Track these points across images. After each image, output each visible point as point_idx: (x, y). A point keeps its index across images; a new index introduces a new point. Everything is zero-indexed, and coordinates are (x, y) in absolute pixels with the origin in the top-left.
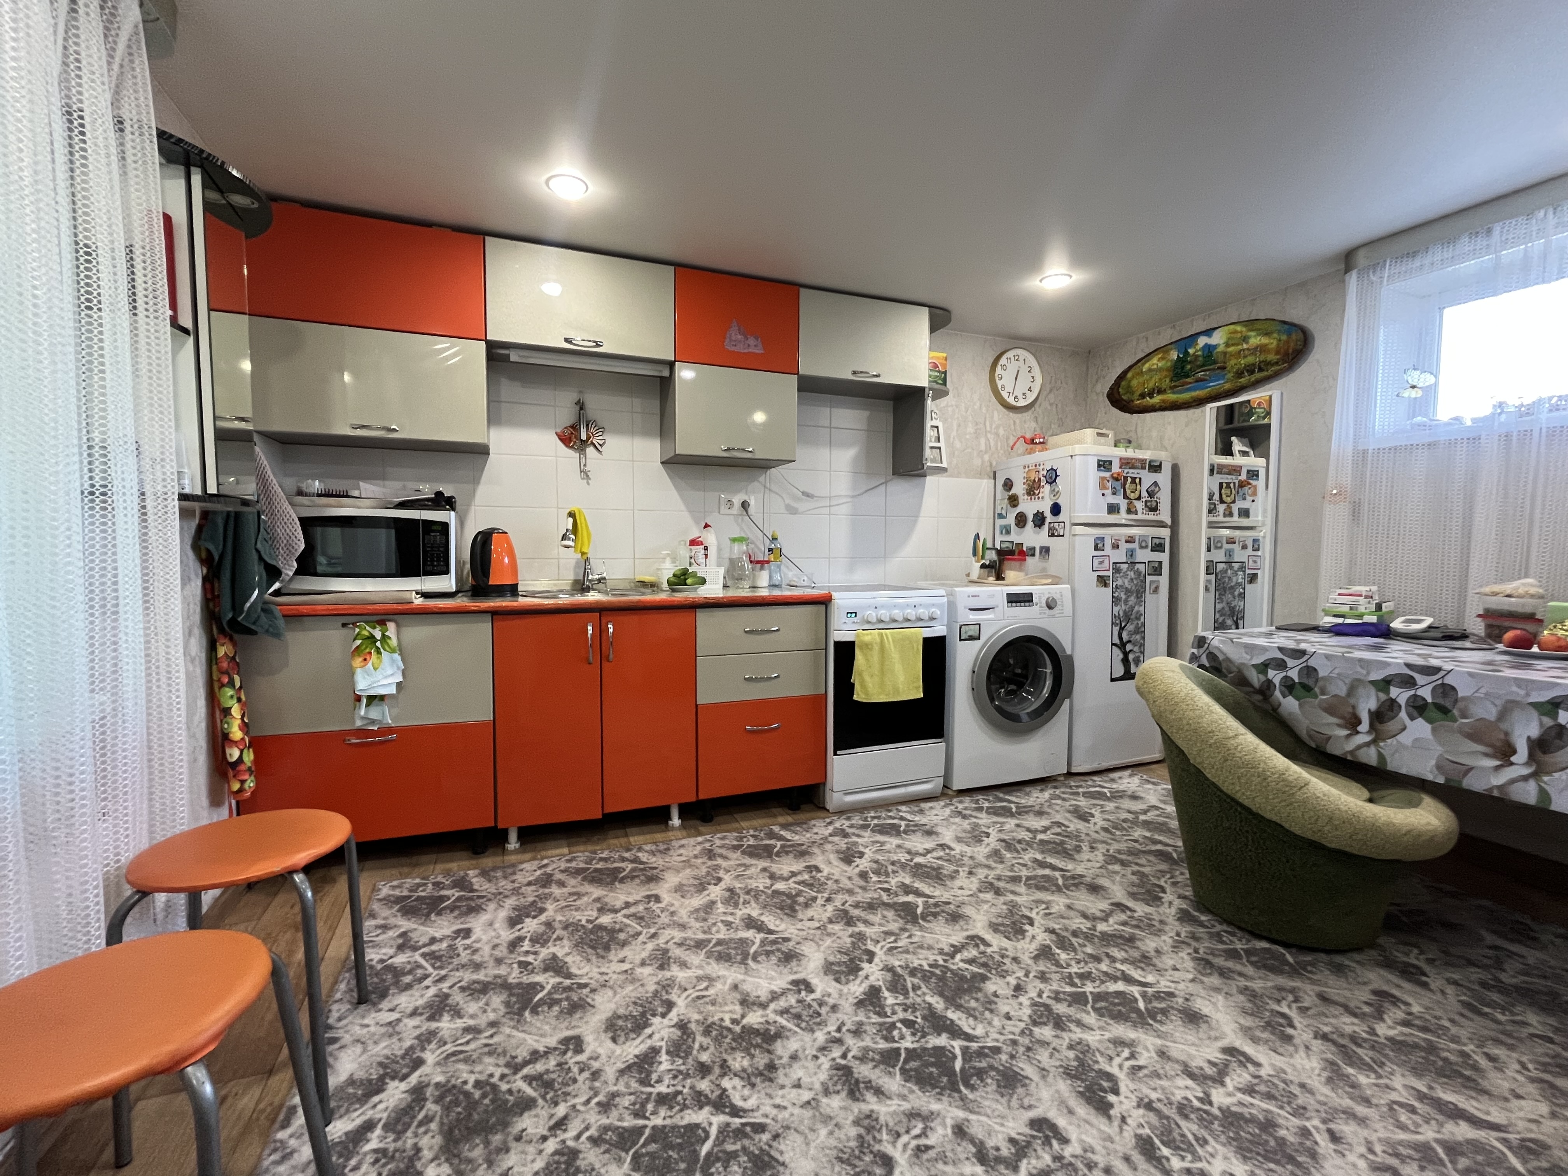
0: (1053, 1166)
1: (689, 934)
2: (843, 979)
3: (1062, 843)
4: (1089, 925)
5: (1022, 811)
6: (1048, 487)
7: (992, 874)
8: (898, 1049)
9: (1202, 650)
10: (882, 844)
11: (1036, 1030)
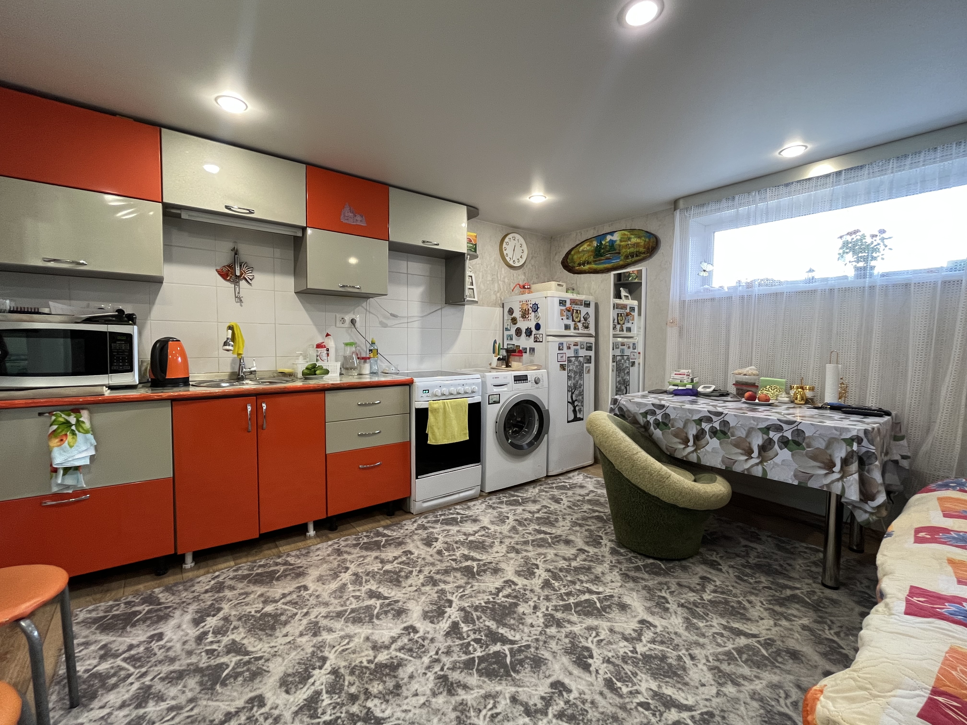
0: (565, 707)
1: (331, 608)
2: (435, 620)
3: (548, 517)
4: (567, 564)
5: (525, 501)
6: (533, 314)
7: (513, 541)
8: (474, 658)
9: (616, 406)
10: (448, 531)
11: (548, 630)
